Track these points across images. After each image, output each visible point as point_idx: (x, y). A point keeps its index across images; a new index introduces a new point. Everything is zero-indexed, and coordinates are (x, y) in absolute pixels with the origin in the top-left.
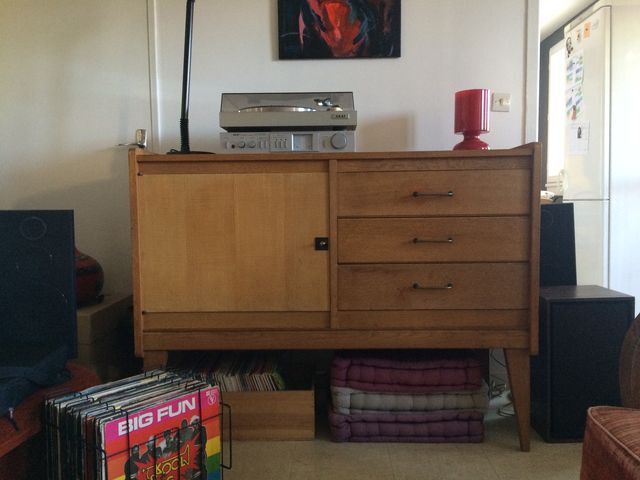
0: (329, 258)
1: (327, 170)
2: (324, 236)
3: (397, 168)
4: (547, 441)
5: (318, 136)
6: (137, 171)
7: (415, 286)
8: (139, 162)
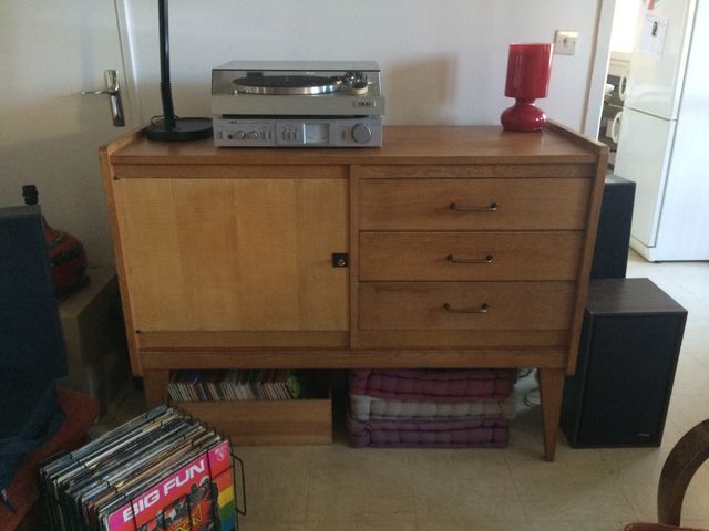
0: (349, 275)
1: (347, 176)
2: (343, 251)
3: (431, 174)
4: (573, 446)
5: (336, 125)
6: (113, 175)
7: (446, 306)
8: (114, 164)
